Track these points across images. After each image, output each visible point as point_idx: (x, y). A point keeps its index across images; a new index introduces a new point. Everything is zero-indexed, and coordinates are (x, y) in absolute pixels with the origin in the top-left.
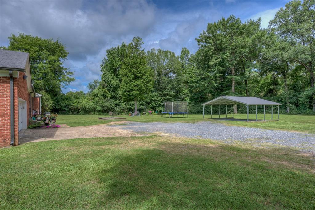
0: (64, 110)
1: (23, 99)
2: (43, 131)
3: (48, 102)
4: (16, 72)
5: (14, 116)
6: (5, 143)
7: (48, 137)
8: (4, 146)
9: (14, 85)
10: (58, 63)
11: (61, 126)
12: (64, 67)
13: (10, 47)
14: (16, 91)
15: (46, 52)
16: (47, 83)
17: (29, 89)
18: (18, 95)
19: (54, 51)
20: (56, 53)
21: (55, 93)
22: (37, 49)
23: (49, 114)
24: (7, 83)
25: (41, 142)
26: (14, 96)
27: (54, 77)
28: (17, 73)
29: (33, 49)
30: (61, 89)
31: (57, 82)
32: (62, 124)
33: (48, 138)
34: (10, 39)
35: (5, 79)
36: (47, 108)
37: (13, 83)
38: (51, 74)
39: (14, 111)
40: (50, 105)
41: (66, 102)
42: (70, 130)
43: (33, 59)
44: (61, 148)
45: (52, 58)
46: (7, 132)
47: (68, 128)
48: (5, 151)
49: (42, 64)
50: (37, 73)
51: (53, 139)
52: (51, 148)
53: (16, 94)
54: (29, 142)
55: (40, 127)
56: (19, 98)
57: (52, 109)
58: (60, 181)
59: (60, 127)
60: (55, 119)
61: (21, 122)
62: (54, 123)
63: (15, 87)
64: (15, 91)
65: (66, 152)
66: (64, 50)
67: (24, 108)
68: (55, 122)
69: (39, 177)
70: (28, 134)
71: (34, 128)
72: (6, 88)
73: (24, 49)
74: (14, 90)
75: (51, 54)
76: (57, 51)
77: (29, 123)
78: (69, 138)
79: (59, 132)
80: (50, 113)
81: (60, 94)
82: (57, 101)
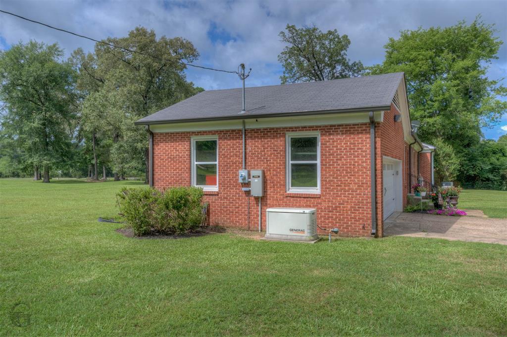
0: (488, 179)
1: (392, 157)
2: (429, 220)
3: (450, 161)
4: (379, 112)
5: (376, 187)
6: (364, 231)
7: (433, 232)
8: (364, 236)
9: (376, 136)
10: (475, 73)
11: (468, 213)
12: (490, 80)
13: (386, 63)
14: (379, 145)
15: (448, 54)
16: (449, 119)
17: (408, 139)
18: (381, 151)
19: (467, 47)
20: (470, 50)
21: (466, 142)
22: (430, 53)
23: (448, 187)
24: (367, 133)
25: (418, 239)
26: (376, 154)
27: (464, 106)
28: (380, 114)
29: (423, 55)
30: (481, 129)
31: (472, 116)
32: (473, 209)
33: (434, 234)
34: (387, 48)
35: (364, 126)
36: (447, 174)
37: (375, 132)
38: (458, 101)
39: (375, 178)
40: (453, 167)
41: (493, 159)
42: (486, 225)
43: (424, 75)
44: (450, 255)
45: (461, 64)
46: (367, 214)
47: (484, 218)
48: (363, 243)
49: (439, 82)
50: (429, 102)
51: (443, 238)
52: (431, 253)
53: (379, 151)
54: (399, 236)
55: (424, 211)
56: (384, 157)
57: (458, 176)
58: (425, 309)
59: (465, 215)
60: (457, 198)
61: (393, 199)
62: (454, 205)
63: (377, 139)
64: (377, 146)
65: (457, 264)
66: (489, 40)
67: (397, 173)
68: (457, 204)
69: (396, 292)
70: (402, 221)
71: (415, 211)
72: (365, 141)
73: (408, 59)
74: (375, 143)
75: (458, 56)
76: (472, 46)
77: (408, 201)
78: (476, 240)
79: (460, 224)
80: (452, 183)
81: (478, 142)
82: (472, 159)
